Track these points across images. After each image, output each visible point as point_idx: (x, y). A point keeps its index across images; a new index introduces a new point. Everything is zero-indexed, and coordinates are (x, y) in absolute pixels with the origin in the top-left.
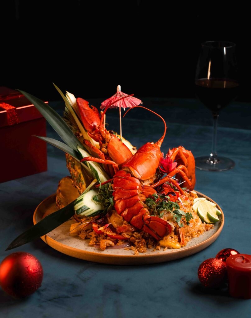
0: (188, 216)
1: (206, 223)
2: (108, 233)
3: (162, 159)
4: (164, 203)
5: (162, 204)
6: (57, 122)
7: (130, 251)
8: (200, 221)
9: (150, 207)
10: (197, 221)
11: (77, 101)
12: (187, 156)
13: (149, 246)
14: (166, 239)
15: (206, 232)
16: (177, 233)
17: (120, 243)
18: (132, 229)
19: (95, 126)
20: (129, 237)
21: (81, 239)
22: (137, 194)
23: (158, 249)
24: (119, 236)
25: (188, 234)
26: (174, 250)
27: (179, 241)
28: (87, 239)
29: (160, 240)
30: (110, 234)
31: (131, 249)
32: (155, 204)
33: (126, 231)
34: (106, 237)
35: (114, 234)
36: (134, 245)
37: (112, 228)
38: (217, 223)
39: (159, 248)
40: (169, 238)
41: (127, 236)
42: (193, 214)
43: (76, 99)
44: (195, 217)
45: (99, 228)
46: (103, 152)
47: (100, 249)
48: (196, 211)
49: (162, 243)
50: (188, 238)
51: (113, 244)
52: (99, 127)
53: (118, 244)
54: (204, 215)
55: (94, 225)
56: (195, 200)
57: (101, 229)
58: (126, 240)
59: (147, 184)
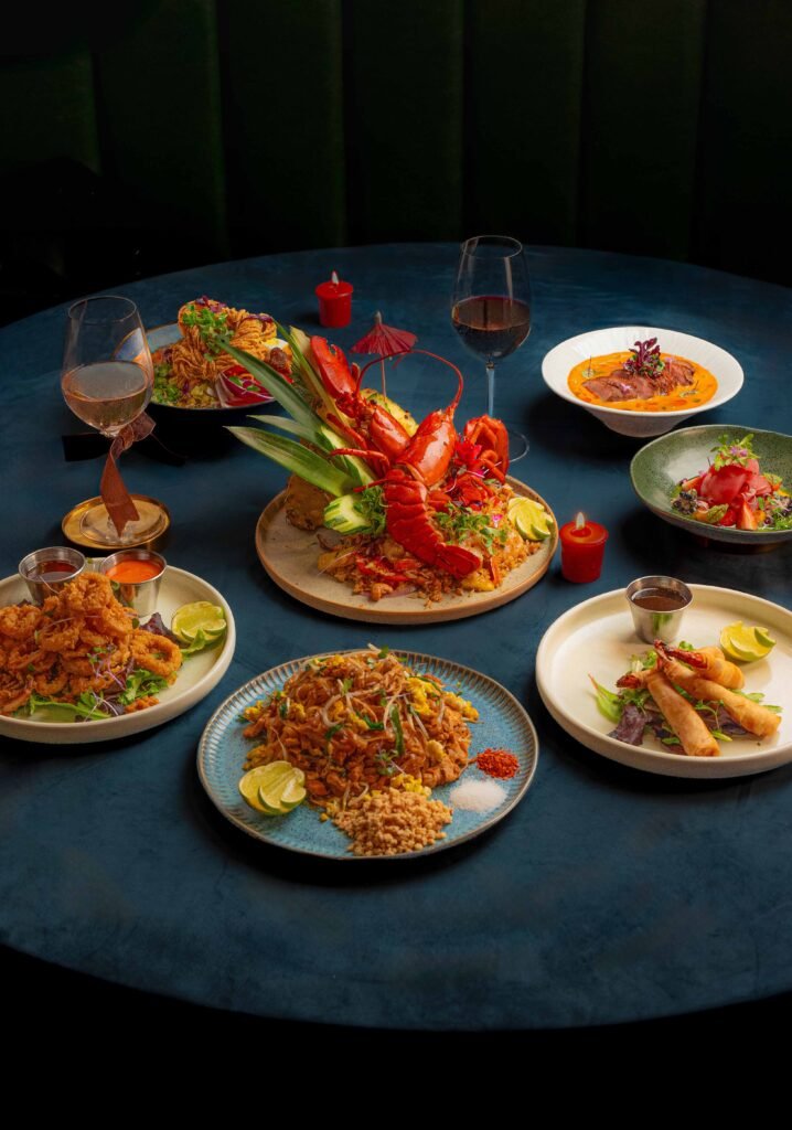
0: (503, 536)
1: (531, 541)
2: (382, 572)
3: (457, 444)
4: (464, 519)
5: (461, 519)
6: (281, 388)
7: (417, 600)
8: (521, 539)
9: (444, 526)
10: (516, 541)
11: (311, 342)
12: (495, 430)
13: (446, 589)
14: (472, 578)
15: (532, 557)
16: (487, 565)
17: (402, 587)
18: (419, 565)
19: (346, 393)
20: (415, 577)
21: (338, 581)
22: (422, 511)
23: (460, 595)
24: (401, 577)
25: (503, 564)
26: (485, 594)
27: (492, 579)
28: (350, 582)
29: (462, 579)
30: (386, 575)
31: (419, 597)
32: (450, 523)
33: (410, 568)
34: (379, 579)
35: (392, 574)
36: (424, 591)
37: (387, 564)
38: (547, 539)
39: (462, 592)
40: (476, 574)
41: (412, 576)
42: (509, 527)
43: (308, 339)
44: (512, 535)
45: (366, 563)
46: (362, 436)
47: (373, 599)
48: (513, 523)
49: (465, 583)
50: (503, 571)
51: (390, 589)
52: (354, 395)
53: (399, 588)
54: (526, 530)
55: (360, 560)
56: (511, 502)
57: (371, 565)
58: (409, 582)
59: (436, 487)
